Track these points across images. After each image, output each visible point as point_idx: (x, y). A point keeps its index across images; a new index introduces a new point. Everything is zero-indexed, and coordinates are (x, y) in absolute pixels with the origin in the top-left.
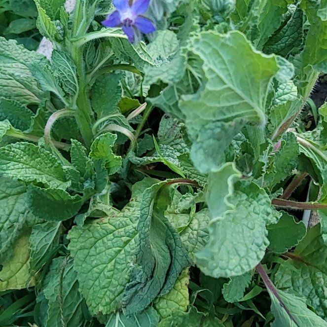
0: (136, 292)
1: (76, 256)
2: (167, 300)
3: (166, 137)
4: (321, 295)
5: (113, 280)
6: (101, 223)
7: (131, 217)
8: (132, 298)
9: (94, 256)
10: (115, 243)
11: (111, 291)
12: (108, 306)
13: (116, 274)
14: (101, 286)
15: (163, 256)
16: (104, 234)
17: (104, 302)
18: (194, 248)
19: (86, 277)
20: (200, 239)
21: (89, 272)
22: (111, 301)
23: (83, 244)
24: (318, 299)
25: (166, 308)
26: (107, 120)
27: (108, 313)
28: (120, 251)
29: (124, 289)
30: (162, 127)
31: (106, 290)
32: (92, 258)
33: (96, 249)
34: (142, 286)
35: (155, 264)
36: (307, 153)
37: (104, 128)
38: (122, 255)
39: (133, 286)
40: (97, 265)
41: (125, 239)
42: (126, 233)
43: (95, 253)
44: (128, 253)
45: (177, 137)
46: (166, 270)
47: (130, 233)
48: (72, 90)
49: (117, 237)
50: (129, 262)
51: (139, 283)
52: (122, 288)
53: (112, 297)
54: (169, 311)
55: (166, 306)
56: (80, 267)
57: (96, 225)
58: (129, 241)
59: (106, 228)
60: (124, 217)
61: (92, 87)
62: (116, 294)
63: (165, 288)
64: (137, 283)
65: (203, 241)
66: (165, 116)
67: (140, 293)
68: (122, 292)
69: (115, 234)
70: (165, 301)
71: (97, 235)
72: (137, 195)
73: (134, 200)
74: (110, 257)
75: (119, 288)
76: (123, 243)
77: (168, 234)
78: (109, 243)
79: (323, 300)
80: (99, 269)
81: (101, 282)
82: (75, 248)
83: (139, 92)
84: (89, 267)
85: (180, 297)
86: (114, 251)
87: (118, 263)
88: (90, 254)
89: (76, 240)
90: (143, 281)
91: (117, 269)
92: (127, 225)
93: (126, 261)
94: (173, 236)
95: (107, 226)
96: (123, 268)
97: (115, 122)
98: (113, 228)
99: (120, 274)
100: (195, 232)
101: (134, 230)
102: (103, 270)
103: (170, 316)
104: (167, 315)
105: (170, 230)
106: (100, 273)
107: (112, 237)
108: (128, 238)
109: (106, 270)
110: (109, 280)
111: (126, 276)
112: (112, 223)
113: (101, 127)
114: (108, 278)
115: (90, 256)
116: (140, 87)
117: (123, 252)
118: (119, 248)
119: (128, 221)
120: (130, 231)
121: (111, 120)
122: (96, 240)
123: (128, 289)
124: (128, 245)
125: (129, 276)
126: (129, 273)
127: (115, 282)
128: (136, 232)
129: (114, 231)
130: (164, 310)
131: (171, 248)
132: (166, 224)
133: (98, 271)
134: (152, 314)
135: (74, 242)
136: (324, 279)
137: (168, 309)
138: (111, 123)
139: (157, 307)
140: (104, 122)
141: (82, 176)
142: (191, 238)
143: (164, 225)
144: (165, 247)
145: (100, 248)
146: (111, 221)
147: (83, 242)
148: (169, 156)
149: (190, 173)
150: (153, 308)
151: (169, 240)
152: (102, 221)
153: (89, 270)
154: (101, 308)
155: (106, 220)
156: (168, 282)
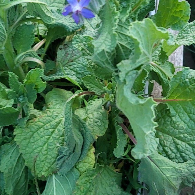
0: (64, 161)
1: (21, 144)
2: (83, 162)
3: (62, 62)
4: (163, 144)
5: (48, 156)
6: (34, 122)
7: (52, 116)
8: (62, 165)
9: (33, 143)
10: (45, 133)
11: (48, 162)
12: (47, 171)
13: (49, 152)
14: (41, 160)
15: (79, 139)
16: (38, 128)
17: (44, 169)
18: (93, 130)
19: (30, 156)
20: (95, 124)
21: (31, 152)
22: (49, 168)
23: (25, 137)
24: (162, 147)
25: (83, 167)
26: (24, 54)
27: (48, 175)
28: (49, 138)
29: (56, 160)
30: (58, 55)
31: (44, 162)
32: (32, 144)
33: (34, 139)
34: (67, 157)
35: (76, 144)
36: (155, 70)
37: (23, 60)
38: (51, 140)
39: (61, 158)
40: (36, 148)
41: (51, 130)
42: (51, 126)
43: (33, 141)
44: (55, 139)
45: (69, 61)
46: (82, 146)
47: (54, 126)
48: (3, 38)
49: (46, 129)
50: (56, 144)
51: (65, 155)
52: (55, 159)
53: (49, 166)
54: (85, 169)
55: (83, 166)
56: (24, 150)
57: (31, 124)
58: (54, 131)
59: (38, 125)
60: (48, 116)
61: (14, 34)
62: (51, 164)
63: (82, 156)
64: (63, 155)
65: (98, 125)
66: (60, 48)
67: (67, 161)
68: (55, 162)
69: (45, 128)
70: (82, 163)
71: (33, 130)
72: (52, 101)
73: (51, 104)
74: (44, 142)
75: (53, 160)
76: (50, 133)
77: (80, 125)
78: (42, 134)
79: (164, 147)
80: (37, 150)
81: (41, 158)
82: (20, 139)
83: (37, 32)
84: (31, 150)
85: (90, 160)
86: (47, 139)
87: (49, 145)
88: (30, 142)
89: (20, 135)
90: (68, 154)
91: (50, 149)
92: (51, 121)
93: (54, 143)
94: (83, 126)
95: (39, 124)
96: (53, 148)
97: (30, 55)
98: (43, 124)
99: (52, 151)
100: (92, 120)
101: (56, 124)
102: (41, 151)
103: (86, 171)
104: (84, 171)
105: (81, 123)
106: (39, 153)
107: (43, 130)
108: (53, 129)
109: (43, 150)
110: (46, 156)
111: (56, 152)
112: (42, 121)
113: (21, 59)
114: (45, 155)
115: (31, 143)
116: (37, 28)
117: (51, 138)
118: (49, 136)
119: (51, 119)
120: (54, 125)
121: (27, 54)
122: (33, 133)
123: (59, 160)
124: (54, 134)
125: (57, 152)
126: (58, 150)
127: (49, 157)
128: (57, 125)
129: (43, 126)
130: (81, 168)
131: (82, 133)
132: (78, 119)
133: (37, 151)
134: (75, 172)
135: (19, 136)
136: (163, 136)
137: (84, 168)
138: (27, 56)
139: (77, 167)
140: (23, 56)
141: (17, 94)
142: (91, 124)
143: (78, 120)
144: (79, 133)
145: (36, 138)
146: (41, 120)
147: (25, 135)
148: (68, 74)
149: (90, 88)
150: (75, 169)
151: (81, 128)
152: (34, 121)
153: (31, 151)
154: (43, 174)
155: (37, 120)
156: (83, 153)
